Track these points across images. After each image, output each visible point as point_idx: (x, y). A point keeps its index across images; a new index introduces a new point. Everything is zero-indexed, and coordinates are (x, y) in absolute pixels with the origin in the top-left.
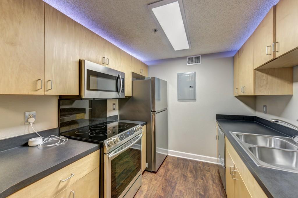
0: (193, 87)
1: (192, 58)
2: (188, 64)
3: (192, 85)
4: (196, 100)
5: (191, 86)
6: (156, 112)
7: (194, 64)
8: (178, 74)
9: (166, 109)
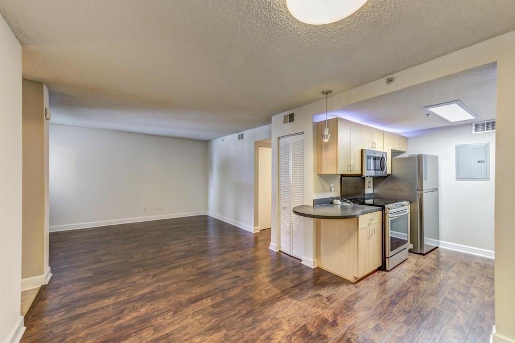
0: (483, 162)
1: (484, 124)
2: (474, 132)
3: (483, 160)
4: (489, 178)
5: (480, 160)
6: (424, 191)
7: (486, 131)
8: (456, 146)
9: (437, 189)
